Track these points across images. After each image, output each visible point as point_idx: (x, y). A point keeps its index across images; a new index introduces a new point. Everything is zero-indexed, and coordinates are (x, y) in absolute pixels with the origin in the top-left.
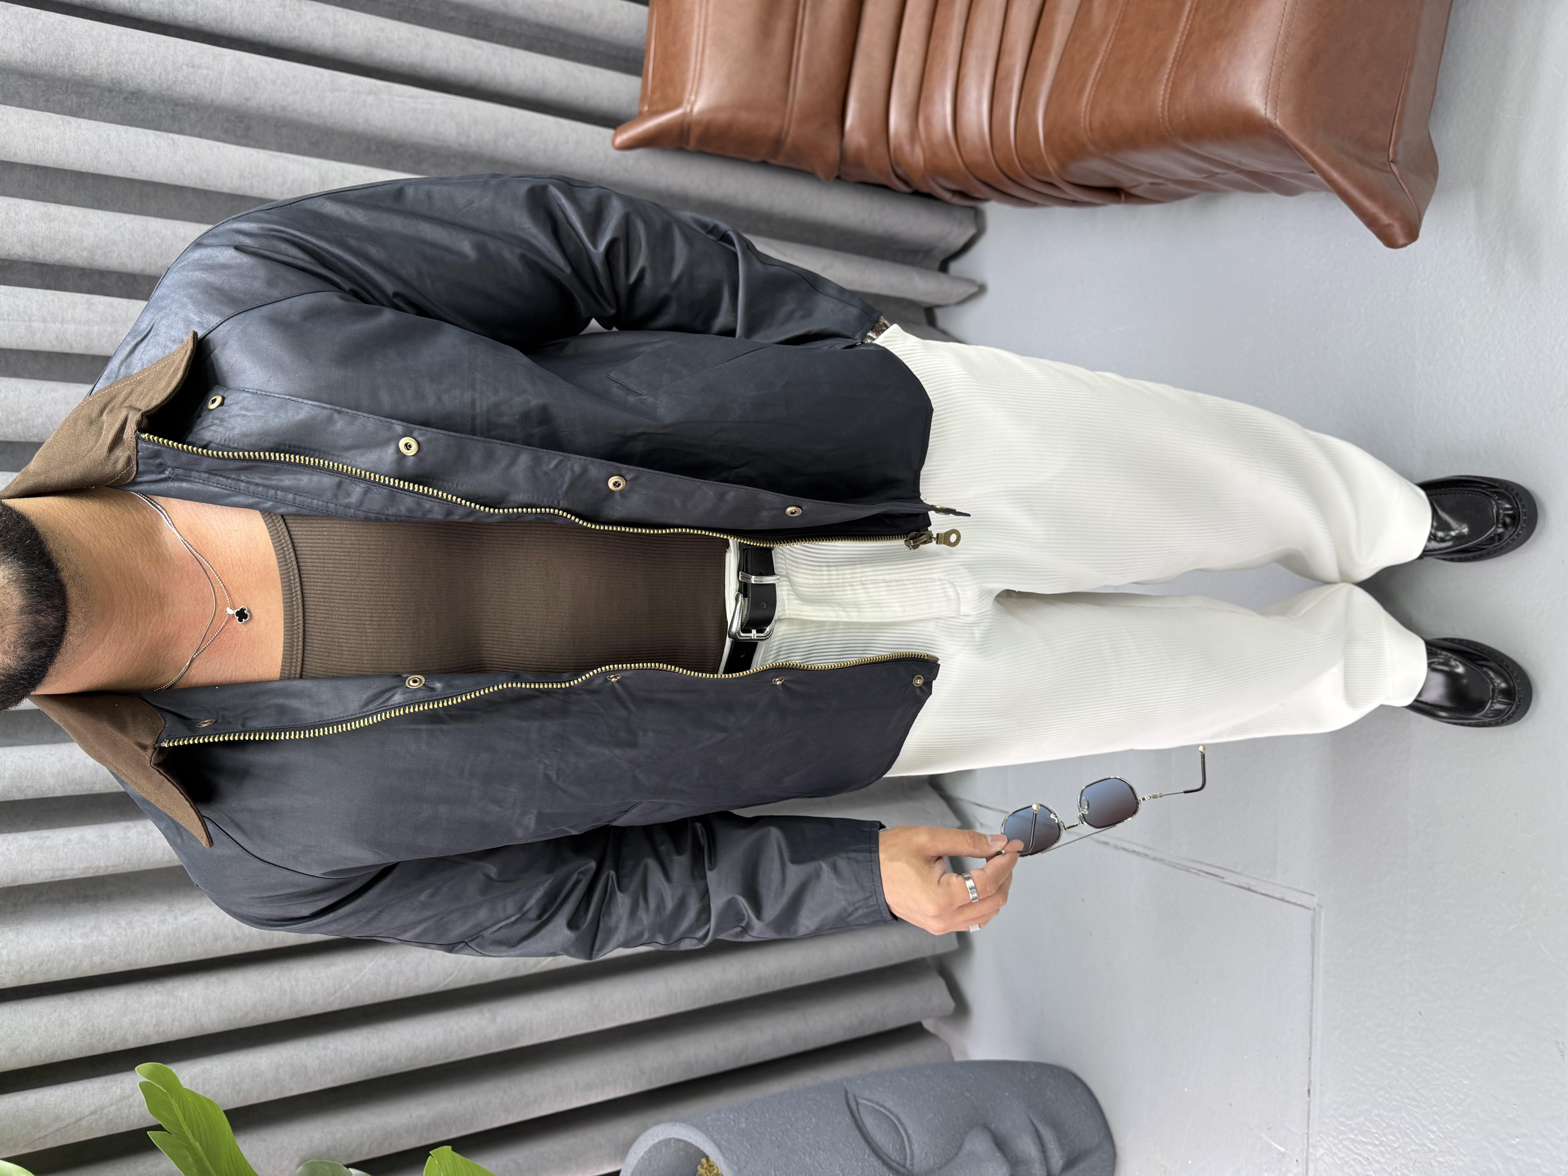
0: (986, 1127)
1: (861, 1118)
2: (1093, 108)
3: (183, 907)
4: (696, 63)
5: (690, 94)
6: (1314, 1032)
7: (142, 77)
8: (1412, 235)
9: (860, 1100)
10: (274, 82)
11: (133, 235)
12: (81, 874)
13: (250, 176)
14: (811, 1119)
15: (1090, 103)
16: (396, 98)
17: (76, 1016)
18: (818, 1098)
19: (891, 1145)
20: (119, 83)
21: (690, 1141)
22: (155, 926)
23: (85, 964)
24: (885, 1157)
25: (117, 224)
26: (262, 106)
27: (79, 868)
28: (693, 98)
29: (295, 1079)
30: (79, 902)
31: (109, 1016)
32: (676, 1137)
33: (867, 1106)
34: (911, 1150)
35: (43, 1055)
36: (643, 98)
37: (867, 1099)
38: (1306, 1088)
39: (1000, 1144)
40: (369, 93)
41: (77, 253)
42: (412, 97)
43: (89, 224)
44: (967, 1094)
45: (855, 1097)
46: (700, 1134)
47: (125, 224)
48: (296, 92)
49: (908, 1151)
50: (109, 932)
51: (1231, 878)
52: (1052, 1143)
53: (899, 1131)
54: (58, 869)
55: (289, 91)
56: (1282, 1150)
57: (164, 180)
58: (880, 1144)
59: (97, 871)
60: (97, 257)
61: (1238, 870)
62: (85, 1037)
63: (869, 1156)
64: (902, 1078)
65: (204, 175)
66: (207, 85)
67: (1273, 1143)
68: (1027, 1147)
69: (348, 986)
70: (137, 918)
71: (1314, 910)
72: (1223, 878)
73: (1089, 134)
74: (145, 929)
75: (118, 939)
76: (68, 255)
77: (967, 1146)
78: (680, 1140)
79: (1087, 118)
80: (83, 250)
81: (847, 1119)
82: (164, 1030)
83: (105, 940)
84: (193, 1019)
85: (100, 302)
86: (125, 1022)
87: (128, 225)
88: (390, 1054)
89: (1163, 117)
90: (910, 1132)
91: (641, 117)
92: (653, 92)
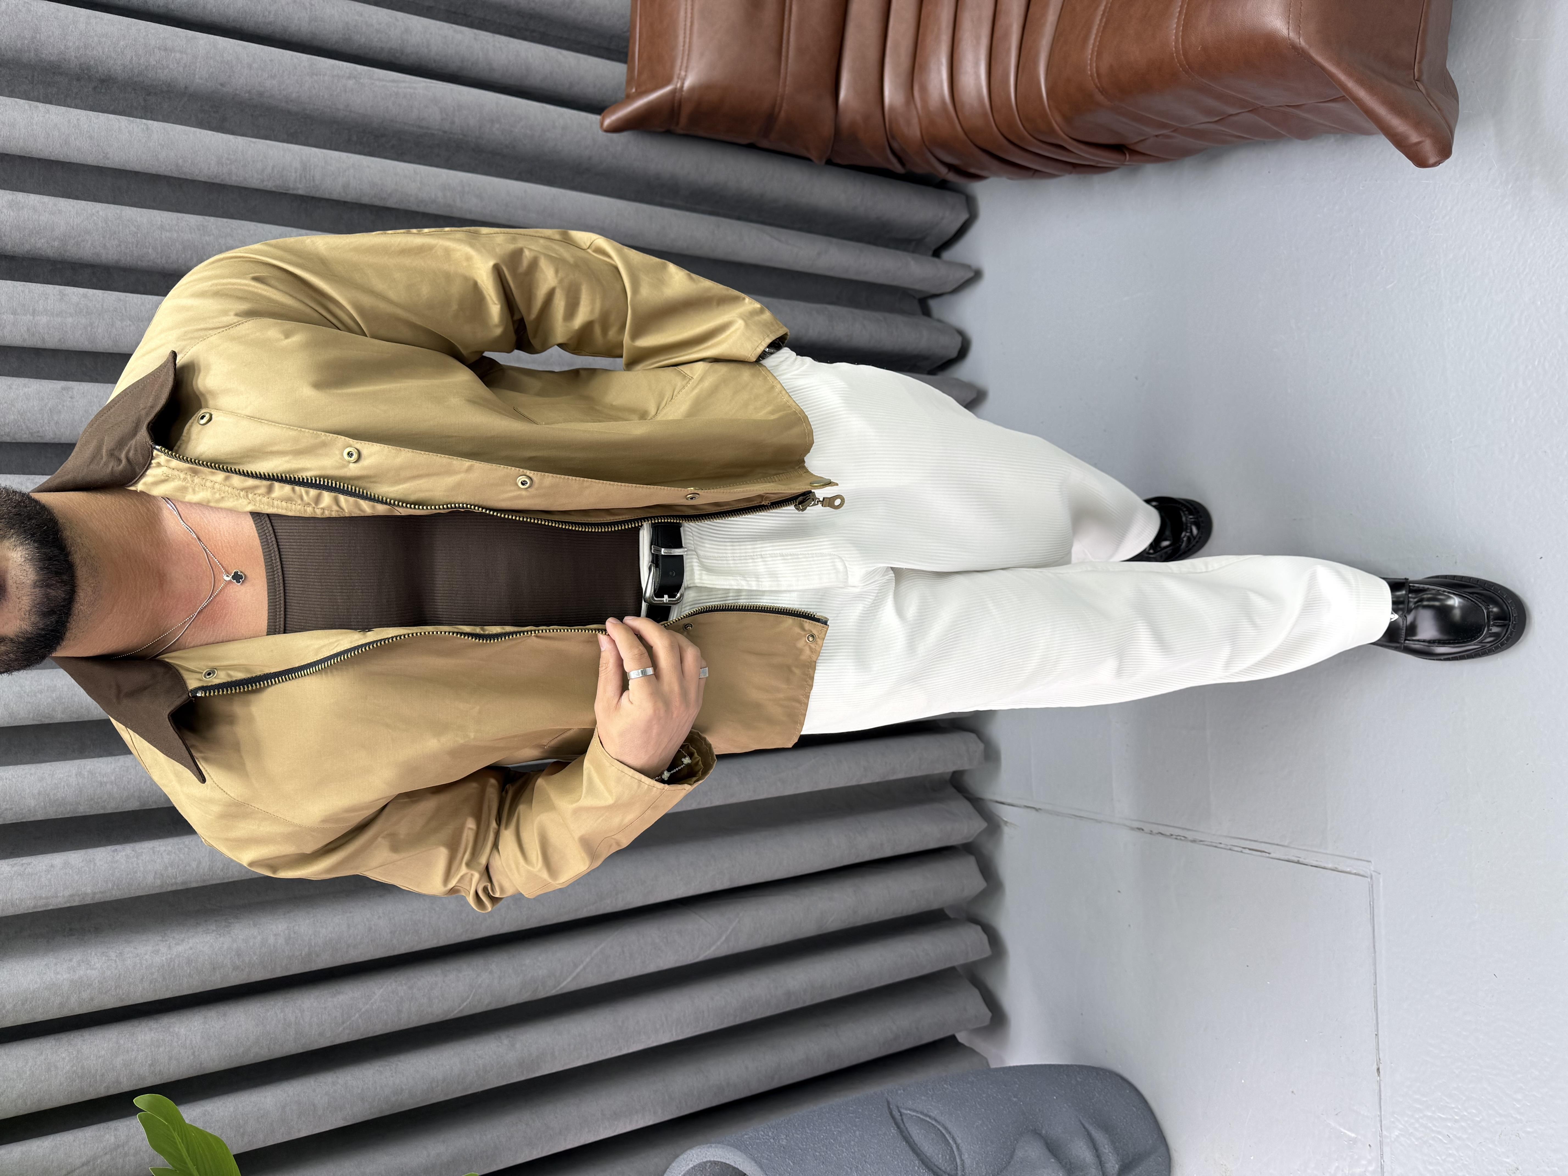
0: (1036, 1133)
1: (907, 1128)
2: (1099, 55)
3: (177, 937)
4: (685, 37)
5: (680, 70)
6: (1380, 1007)
7: (112, 62)
8: (1445, 152)
9: (904, 1111)
10: (250, 67)
11: (106, 223)
12: (65, 903)
13: (229, 162)
14: (855, 1132)
15: (1096, 49)
16: (377, 83)
17: (64, 1059)
18: (860, 1110)
19: (940, 1156)
20: (88, 69)
21: (728, 1162)
22: (147, 957)
23: (73, 1000)
24: (935, 1168)
25: (89, 212)
26: (238, 92)
27: (63, 896)
28: (683, 73)
29: (303, 1119)
30: (64, 936)
31: (100, 1057)
32: (712, 1160)
33: (912, 1116)
34: (962, 1160)
35: (29, 1103)
36: (630, 81)
37: (910, 1110)
38: (1375, 1067)
39: (1054, 1149)
40: (349, 78)
41: (48, 243)
42: (393, 81)
43: (60, 211)
44: (1015, 1099)
45: (898, 1107)
46: (739, 1153)
47: (98, 212)
48: (273, 77)
49: (958, 1160)
50: (98, 965)
51: (1278, 853)
52: (1106, 1146)
53: (948, 1140)
54: (41, 898)
55: (266, 75)
56: (1353, 1135)
57: (138, 168)
58: (928, 1155)
59: (83, 898)
60: (68, 247)
61: (1286, 844)
62: (75, 1081)
63: (918, 1168)
64: (945, 1086)
65: (180, 161)
66: (181, 69)
67: (1342, 1130)
68: (1081, 1151)
69: (357, 1015)
70: (128, 949)
71: (1371, 878)
72: (1269, 853)
73: (1097, 80)
74: (137, 960)
75: (108, 973)
76: (39, 245)
77: (1019, 1154)
78: (715, 1163)
79: (1094, 65)
80: (54, 240)
81: (893, 1131)
82: (160, 1071)
83: (93, 974)
84: (192, 1057)
85: (74, 293)
86: (118, 1061)
87: (101, 213)
88: (404, 1087)
89: (1177, 52)
90: (959, 1141)
91: (629, 98)
92: (640, 73)
